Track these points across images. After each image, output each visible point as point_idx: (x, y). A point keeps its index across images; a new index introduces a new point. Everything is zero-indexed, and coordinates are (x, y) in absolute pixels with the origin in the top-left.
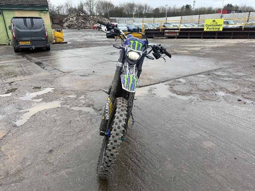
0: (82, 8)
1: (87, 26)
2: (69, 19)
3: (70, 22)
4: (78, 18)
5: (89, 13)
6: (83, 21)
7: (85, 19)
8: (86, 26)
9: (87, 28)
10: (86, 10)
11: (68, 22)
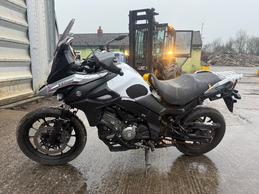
0: (231, 46)
1: (233, 64)
2: (215, 56)
3: (215, 59)
4: (225, 56)
5: (237, 51)
6: (229, 58)
7: (232, 56)
8: (231, 64)
9: (232, 66)
10: (235, 48)
11: (213, 59)
